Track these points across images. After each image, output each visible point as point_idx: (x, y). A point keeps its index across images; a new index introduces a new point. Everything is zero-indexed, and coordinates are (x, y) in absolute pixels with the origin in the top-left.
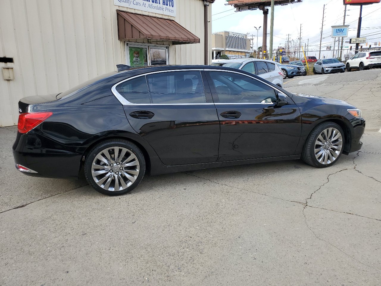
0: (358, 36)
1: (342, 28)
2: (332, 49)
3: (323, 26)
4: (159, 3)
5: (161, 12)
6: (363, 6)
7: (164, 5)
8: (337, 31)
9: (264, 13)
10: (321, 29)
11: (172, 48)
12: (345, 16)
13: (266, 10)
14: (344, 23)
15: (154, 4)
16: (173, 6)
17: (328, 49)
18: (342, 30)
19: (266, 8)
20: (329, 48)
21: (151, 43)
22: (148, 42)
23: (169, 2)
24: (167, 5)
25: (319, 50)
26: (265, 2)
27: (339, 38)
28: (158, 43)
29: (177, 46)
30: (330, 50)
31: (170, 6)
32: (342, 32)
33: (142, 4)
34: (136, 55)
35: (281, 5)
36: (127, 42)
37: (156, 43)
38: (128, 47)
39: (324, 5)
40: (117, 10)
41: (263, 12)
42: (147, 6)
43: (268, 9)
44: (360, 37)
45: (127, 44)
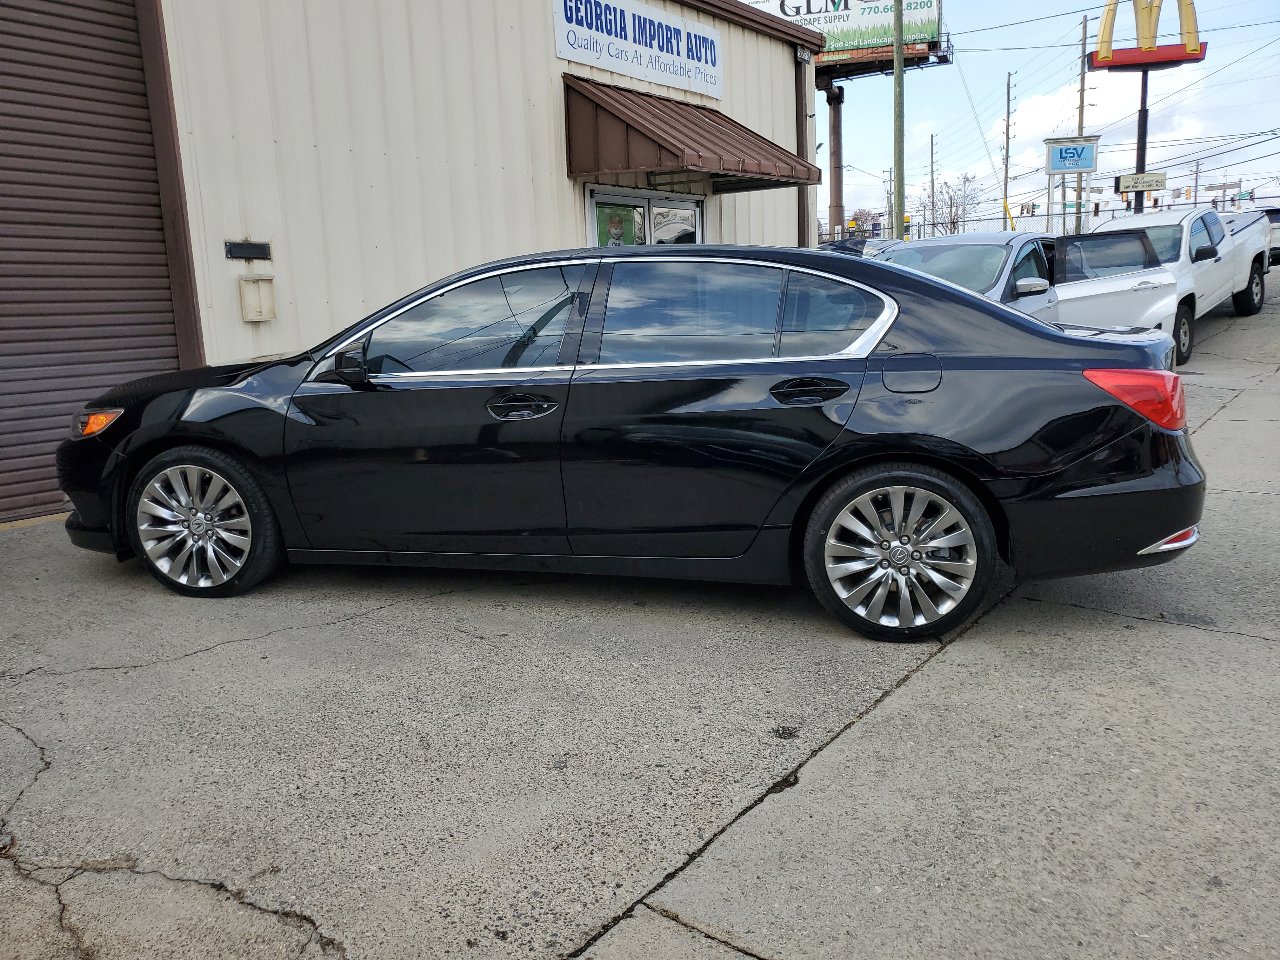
0: (1141, 166)
1: (1079, 145)
2: (1041, 210)
3: (1008, 138)
4: (678, 54)
5: (681, 82)
6: (1151, 74)
7: (690, 60)
8: (1064, 155)
9: (830, 100)
10: (1004, 151)
11: (712, 203)
12: (1081, 108)
13: (837, 90)
14: (1081, 128)
15: (665, 56)
16: (714, 64)
17: (1025, 211)
18: (1079, 152)
19: (837, 83)
20: (1030, 210)
21: (658, 188)
22: (649, 184)
23: (703, 50)
24: (699, 60)
25: (1001, 215)
26: (835, 66)
27: (1064, 179)
28: (675, 187)
29: (726, 197)
30: (1033, 215)
31: (707, 62)
32: (1079, 156)
33: (631, 55)
34: (615, 232)
35: (886, 74)
36: (592, 186)
37: (668, 188)
38: (594, 200)
39: (1010, 74)
40: (566, 77)
41: (828, 97)
42: (645, 60)
43: (841, 89)
44: (1147, 168)
45: (592, 191)
